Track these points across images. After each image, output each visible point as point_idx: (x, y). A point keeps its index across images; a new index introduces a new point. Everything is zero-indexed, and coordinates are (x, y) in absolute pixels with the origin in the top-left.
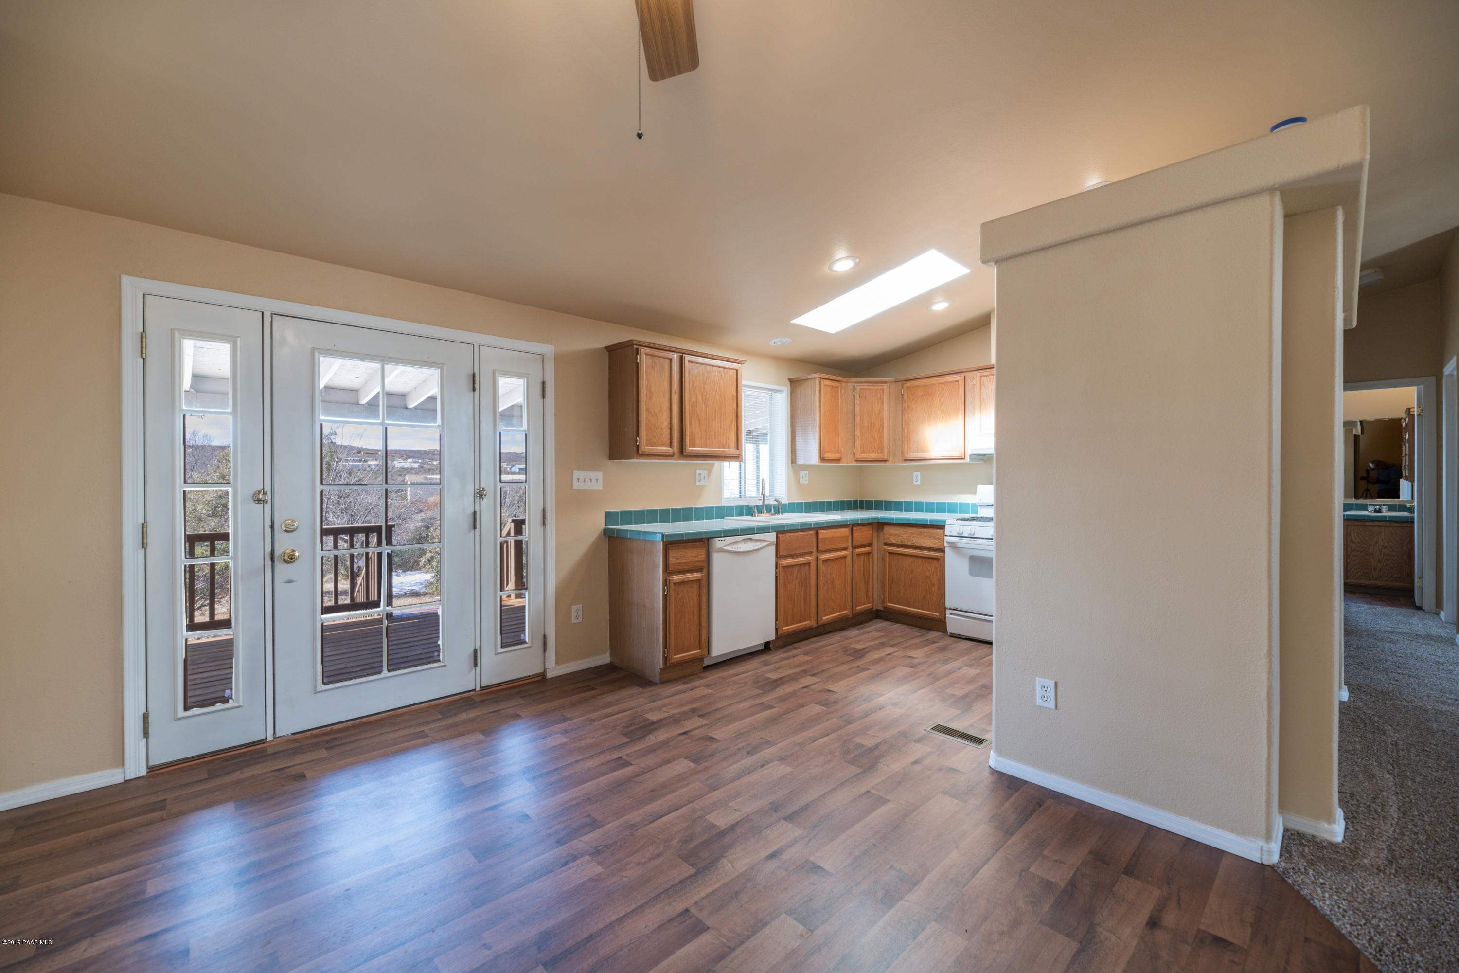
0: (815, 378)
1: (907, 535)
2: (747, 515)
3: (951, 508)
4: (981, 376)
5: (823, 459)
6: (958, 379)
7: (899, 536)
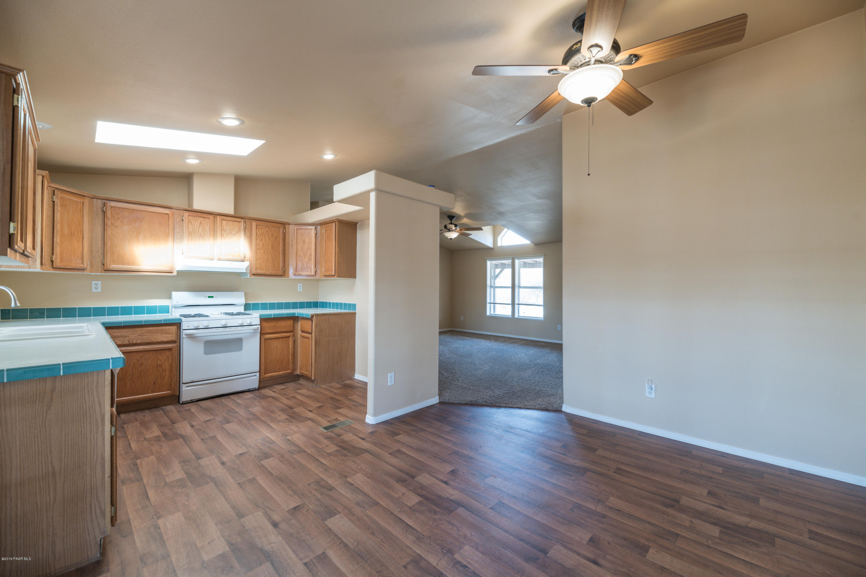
4: (188, 216)
6: (168, 212)
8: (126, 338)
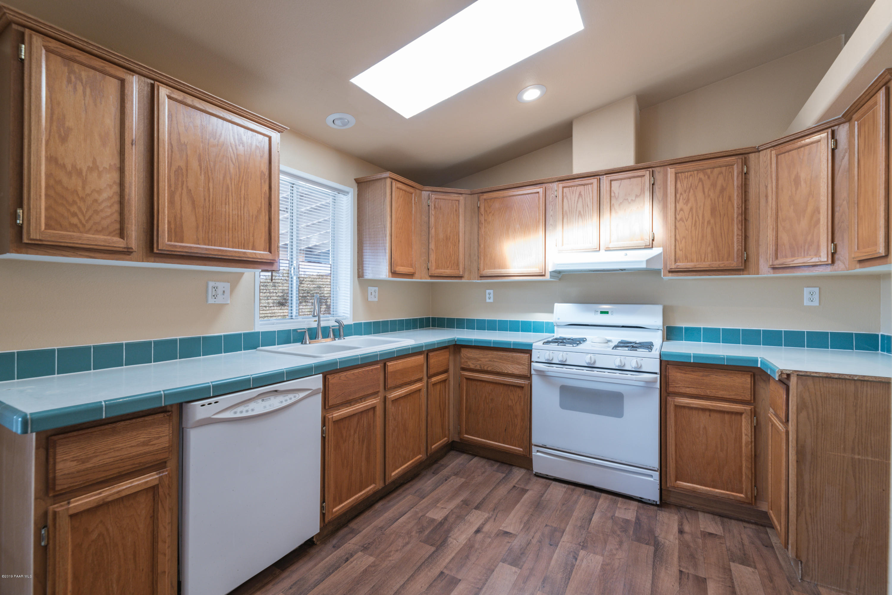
0: (385, 178)
1: (487, 360)
2: (295, 341)
3: (537, 328)
4: (563, 187)
5: (394, 273)
6: (538, 190)
7: (478, 360)
8: (478, 361)
